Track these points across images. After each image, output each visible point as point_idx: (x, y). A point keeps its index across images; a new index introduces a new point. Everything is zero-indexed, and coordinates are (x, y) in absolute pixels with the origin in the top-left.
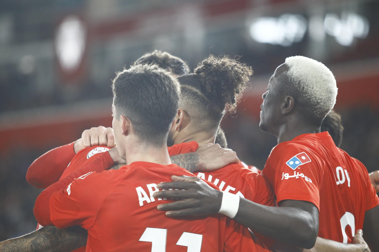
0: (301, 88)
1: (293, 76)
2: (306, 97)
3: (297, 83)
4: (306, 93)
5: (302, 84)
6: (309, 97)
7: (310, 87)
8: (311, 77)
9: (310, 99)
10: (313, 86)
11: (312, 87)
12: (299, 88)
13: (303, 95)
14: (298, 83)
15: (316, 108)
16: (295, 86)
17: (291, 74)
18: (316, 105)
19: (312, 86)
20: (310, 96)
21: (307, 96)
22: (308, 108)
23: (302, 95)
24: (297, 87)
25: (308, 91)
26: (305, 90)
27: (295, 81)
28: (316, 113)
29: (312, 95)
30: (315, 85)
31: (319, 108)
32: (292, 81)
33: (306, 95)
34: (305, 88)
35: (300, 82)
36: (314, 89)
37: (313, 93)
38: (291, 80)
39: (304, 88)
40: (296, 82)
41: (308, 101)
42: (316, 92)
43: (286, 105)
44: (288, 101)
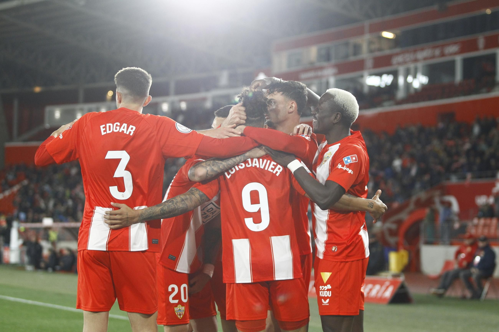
1: (339, 102)
2: (347, 113)
4: (347, 111)
9: (350, 114)
16: (341, 107)
18: (352, 117)
19: (350, 107)
20: (350, 112)
25: (349, 110)
29: (351, 112)
35: (344, 105)
38: (338, 104)
39: (346, 108)
40: (341, 104)
41: (349, 115)
42: (353, 110)
43: (336, 118)
44: (337, 116)
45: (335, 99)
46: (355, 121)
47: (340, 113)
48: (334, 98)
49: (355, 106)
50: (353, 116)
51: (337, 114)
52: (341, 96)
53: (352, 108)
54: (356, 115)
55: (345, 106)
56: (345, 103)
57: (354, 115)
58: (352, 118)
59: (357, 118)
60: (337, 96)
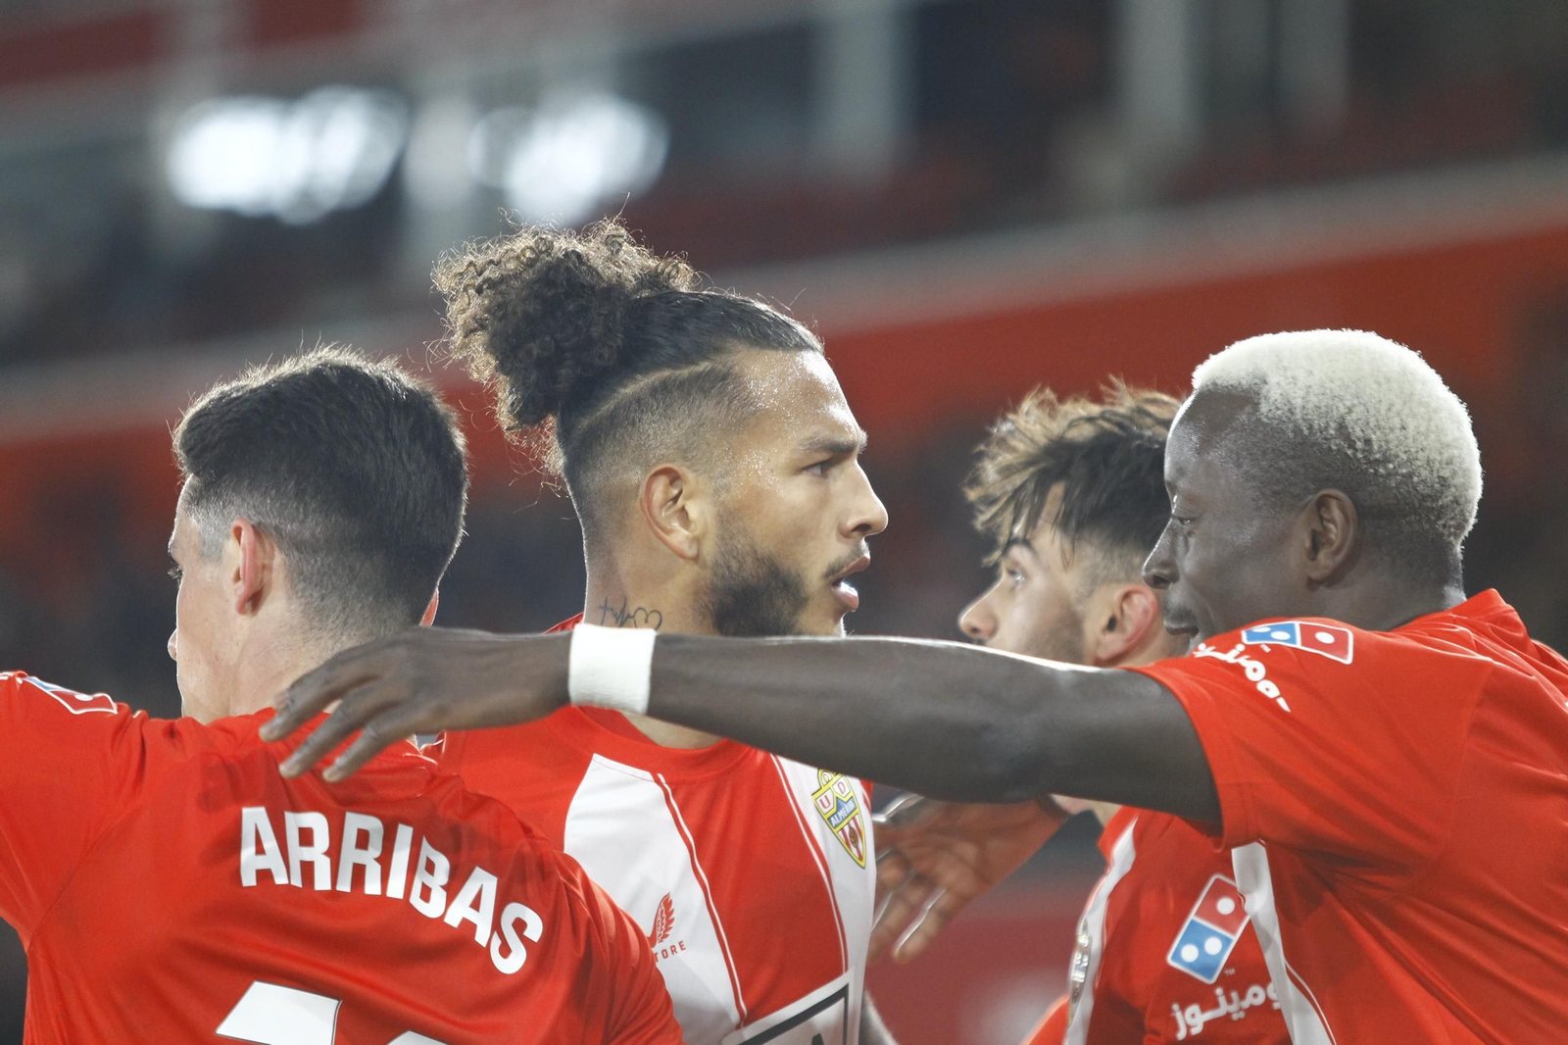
0: (1359, 445)
2: (1390, 473)
3: (1332, 432)
4: (1386, 460)
5: (1358, 429)
6: (1404, 471)
7: (1392, 430)
8: (1374, 386)
9: (1410, 475)
10: (1402, 420)
11: (1398, 426)
12: (1350, 447)
13: (1376, 471)
14: (1336, 430)
15: (1442, 507)
16: (1330, 449)
17: (1286, 408)
19: (1396, 422)
20: (1404, 464)
21: (1395, 467)
22: (1413, 518)
23: (1372, 471)
24: (1338, 450)
25: (1391, 446)
26: (1376, 447)
27: (1316, 427)
28: (1444, 526)
29: (1412, 459)
30: (1406, 411)
31: (1452, 502)
32: (1306, 432)
33: (1391, 466)
34: (1373, 437)
35: (1342, 427)
36: (1411, 430)
37: (1413, 450)
38: (1297, 431)
39: (1368, 442)
40: (1326, 428)
41: (1404, 488)
43: (1317, 542)
44: (1322, 519)
45: (1264, 408)
46: (1472, 521)
47: (1341, 495)
48: (1256, 406)
49: (1427, 405)
50: (1443, 480)
51: (1322, 503)
52: (1301, 375)
53: (1411, 424)
54: (1466, 473)
55: (1357, 432)
56: (1350, 411)
57: (1446, 473)
58: (1435, 498)
59: (1476, 492)
60: (1273, 379)
